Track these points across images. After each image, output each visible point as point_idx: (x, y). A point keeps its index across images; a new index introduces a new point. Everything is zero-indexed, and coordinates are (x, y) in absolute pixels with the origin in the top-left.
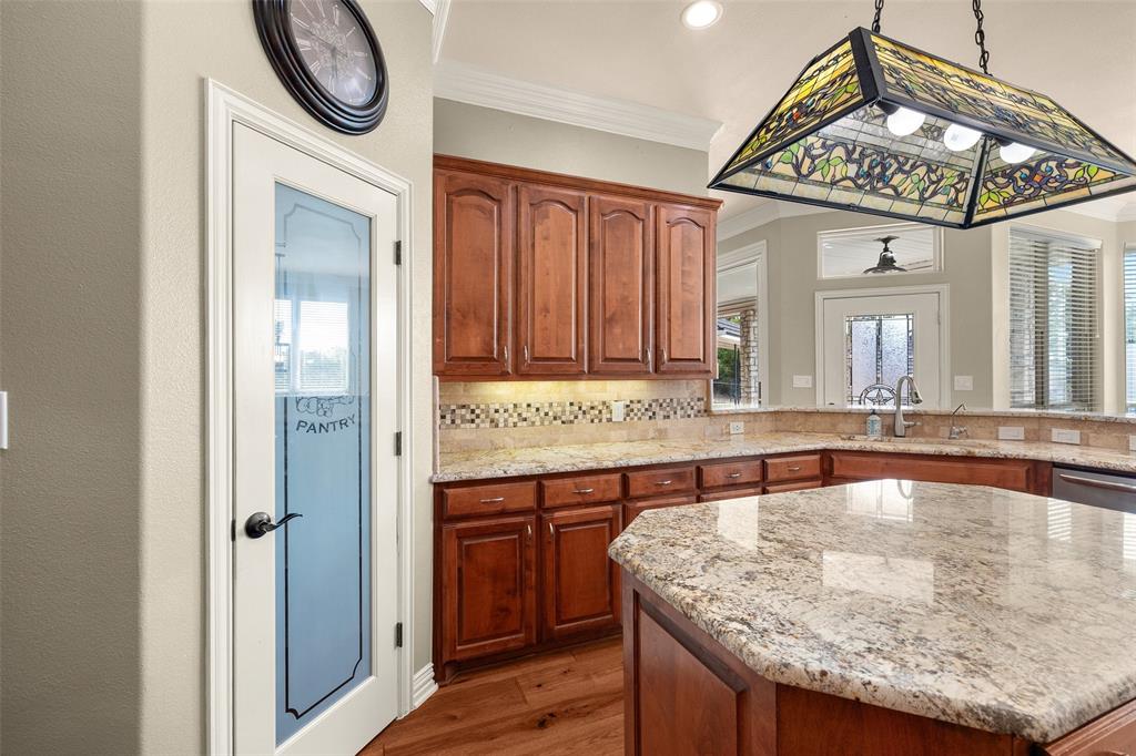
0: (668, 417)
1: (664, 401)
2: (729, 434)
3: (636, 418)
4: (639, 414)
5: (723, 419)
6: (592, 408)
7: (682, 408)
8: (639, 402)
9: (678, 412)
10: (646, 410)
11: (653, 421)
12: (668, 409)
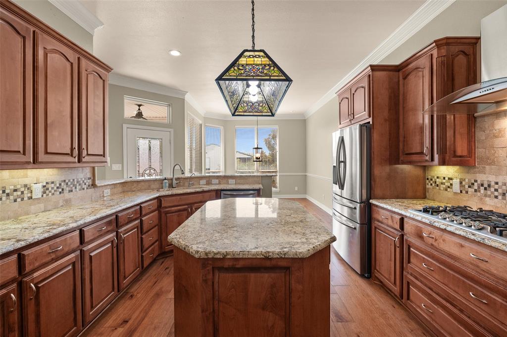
0: (72, 191)
1: (69, 181)
2: (104, 196)
3: (50, 194)
4: (53, 191)
5: (101, 188)
6: (15, 190)
7: (80, 185)
8: (53, 183)
9: (78, 187)
10: (58, 188)
11: (62, 194)
12: (72, 186)
